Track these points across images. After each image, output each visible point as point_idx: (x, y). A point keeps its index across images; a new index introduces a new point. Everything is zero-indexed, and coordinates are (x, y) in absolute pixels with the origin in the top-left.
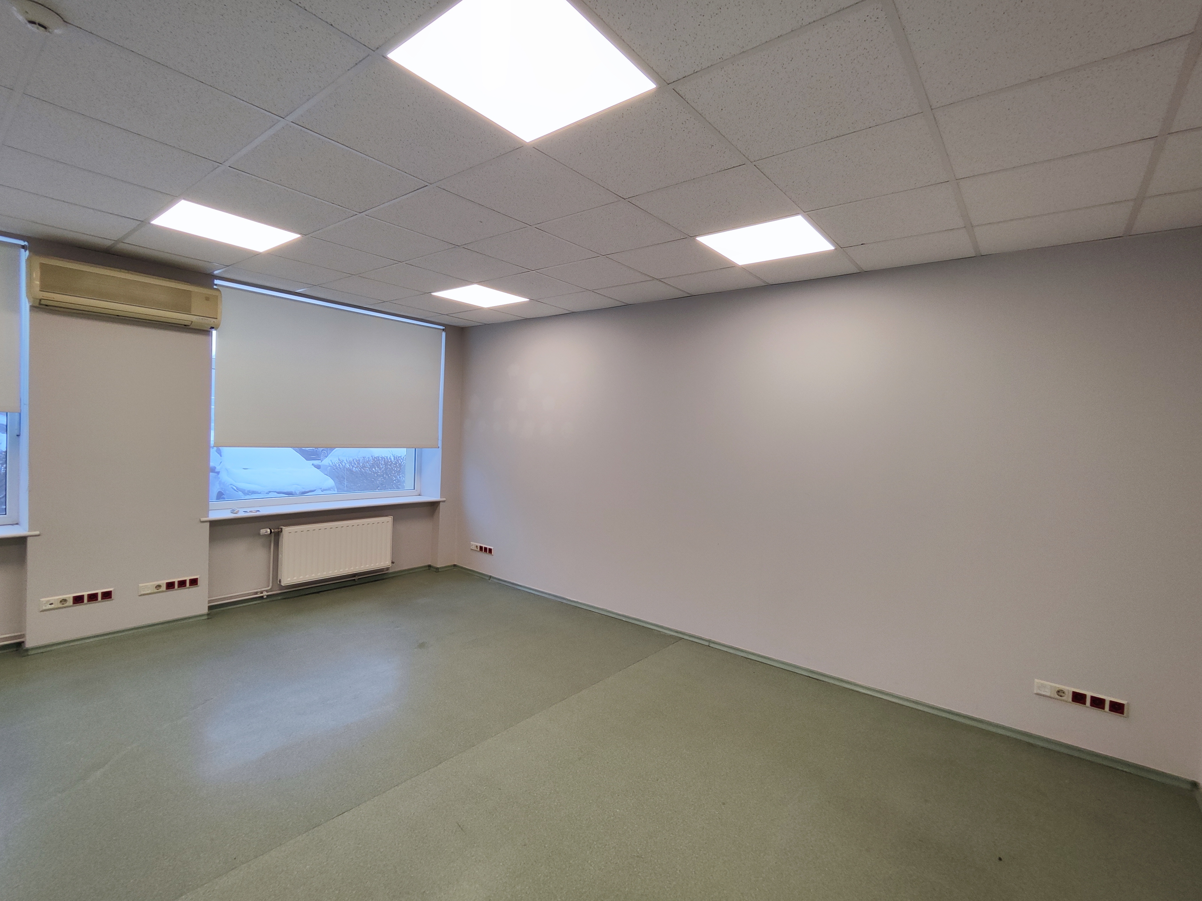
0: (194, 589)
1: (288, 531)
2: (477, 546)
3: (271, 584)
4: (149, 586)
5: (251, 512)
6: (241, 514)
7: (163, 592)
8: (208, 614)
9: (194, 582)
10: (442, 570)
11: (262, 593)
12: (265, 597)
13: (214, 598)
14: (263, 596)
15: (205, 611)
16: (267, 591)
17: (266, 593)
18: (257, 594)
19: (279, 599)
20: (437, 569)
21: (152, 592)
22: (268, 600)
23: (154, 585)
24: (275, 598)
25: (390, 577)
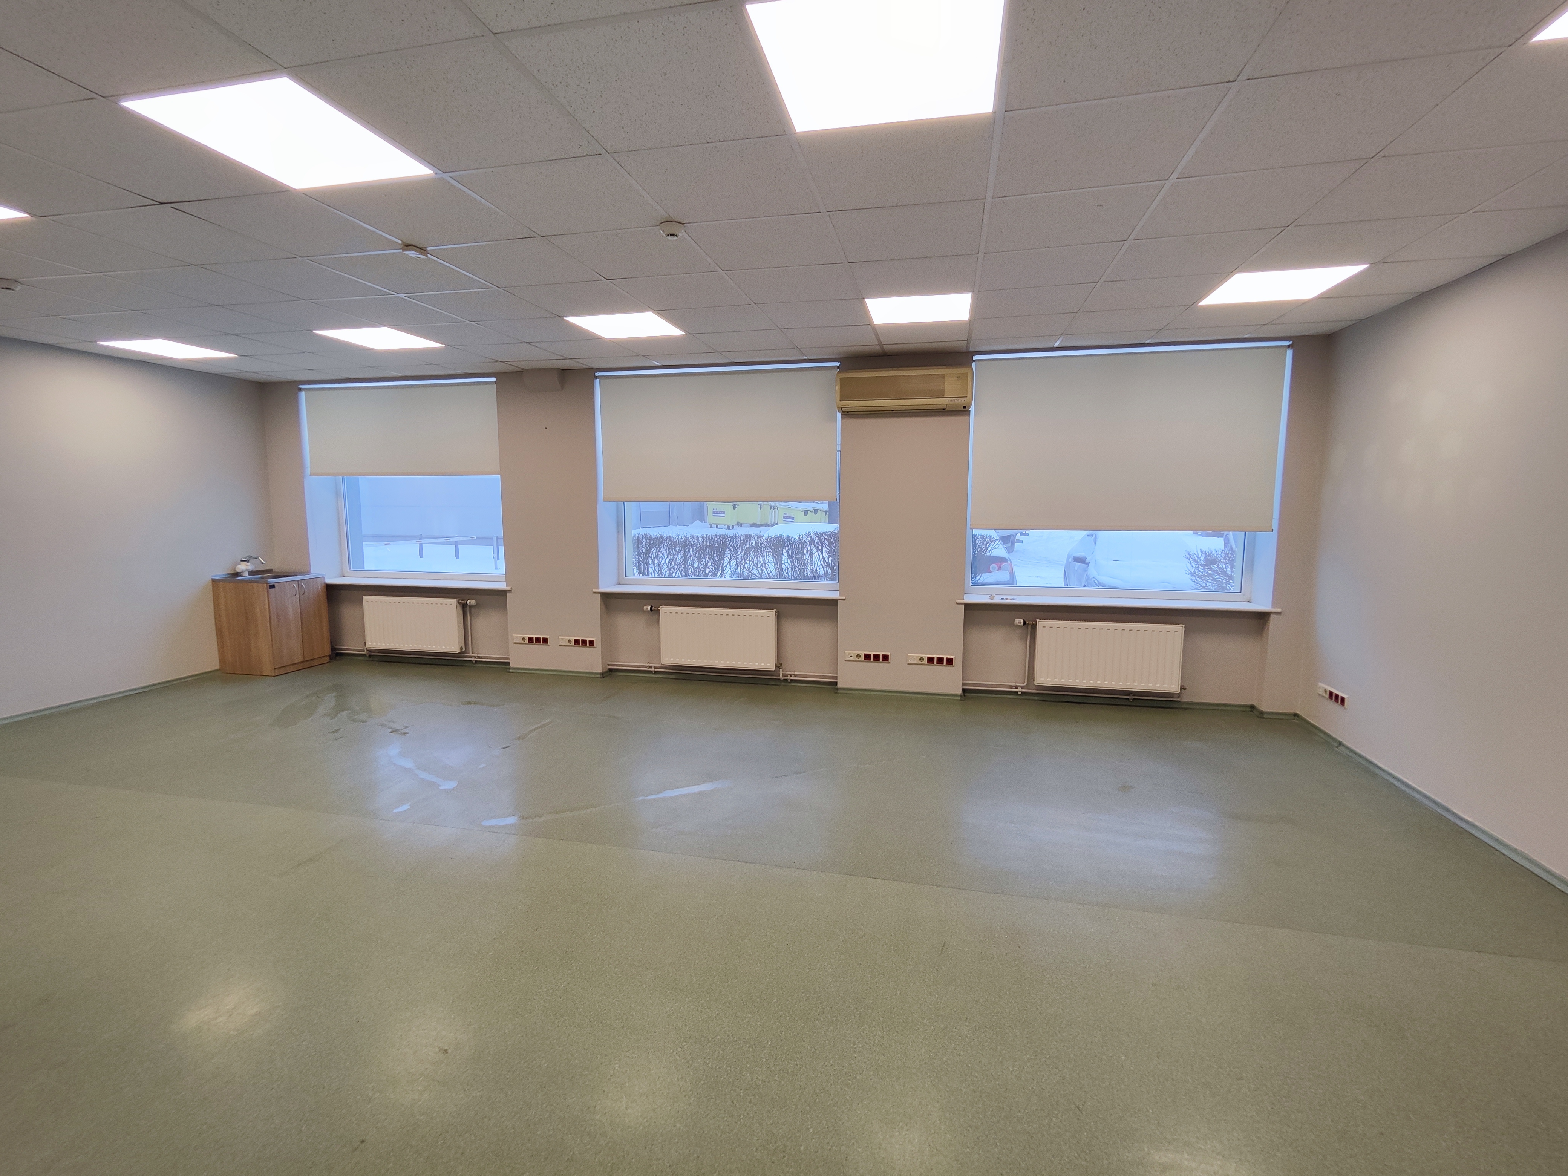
0: (949, 669)
1: (1043, 626)
2: (1326, 691)
3: (1026, 681)
4: (914, 656)
5: (1007, 599)
6: (997, 600)
7: (924, 665)
8: (961, 696)
9: (950, 661)
10: (1269, 716)
11: (1017, 688)
12: (1020, 693)
13: (970, 682)
14: (1017, 692)
15: (960, 692)
16: (1022, 687)
17: (1021, 689)
18: (1012, 688)
19: (1035, 700)
20: (1262, 713)
21: (917, 663)
22: (1024, 697)
23: (919, 656)
24: (1032, 698)
25: (1182, 708)
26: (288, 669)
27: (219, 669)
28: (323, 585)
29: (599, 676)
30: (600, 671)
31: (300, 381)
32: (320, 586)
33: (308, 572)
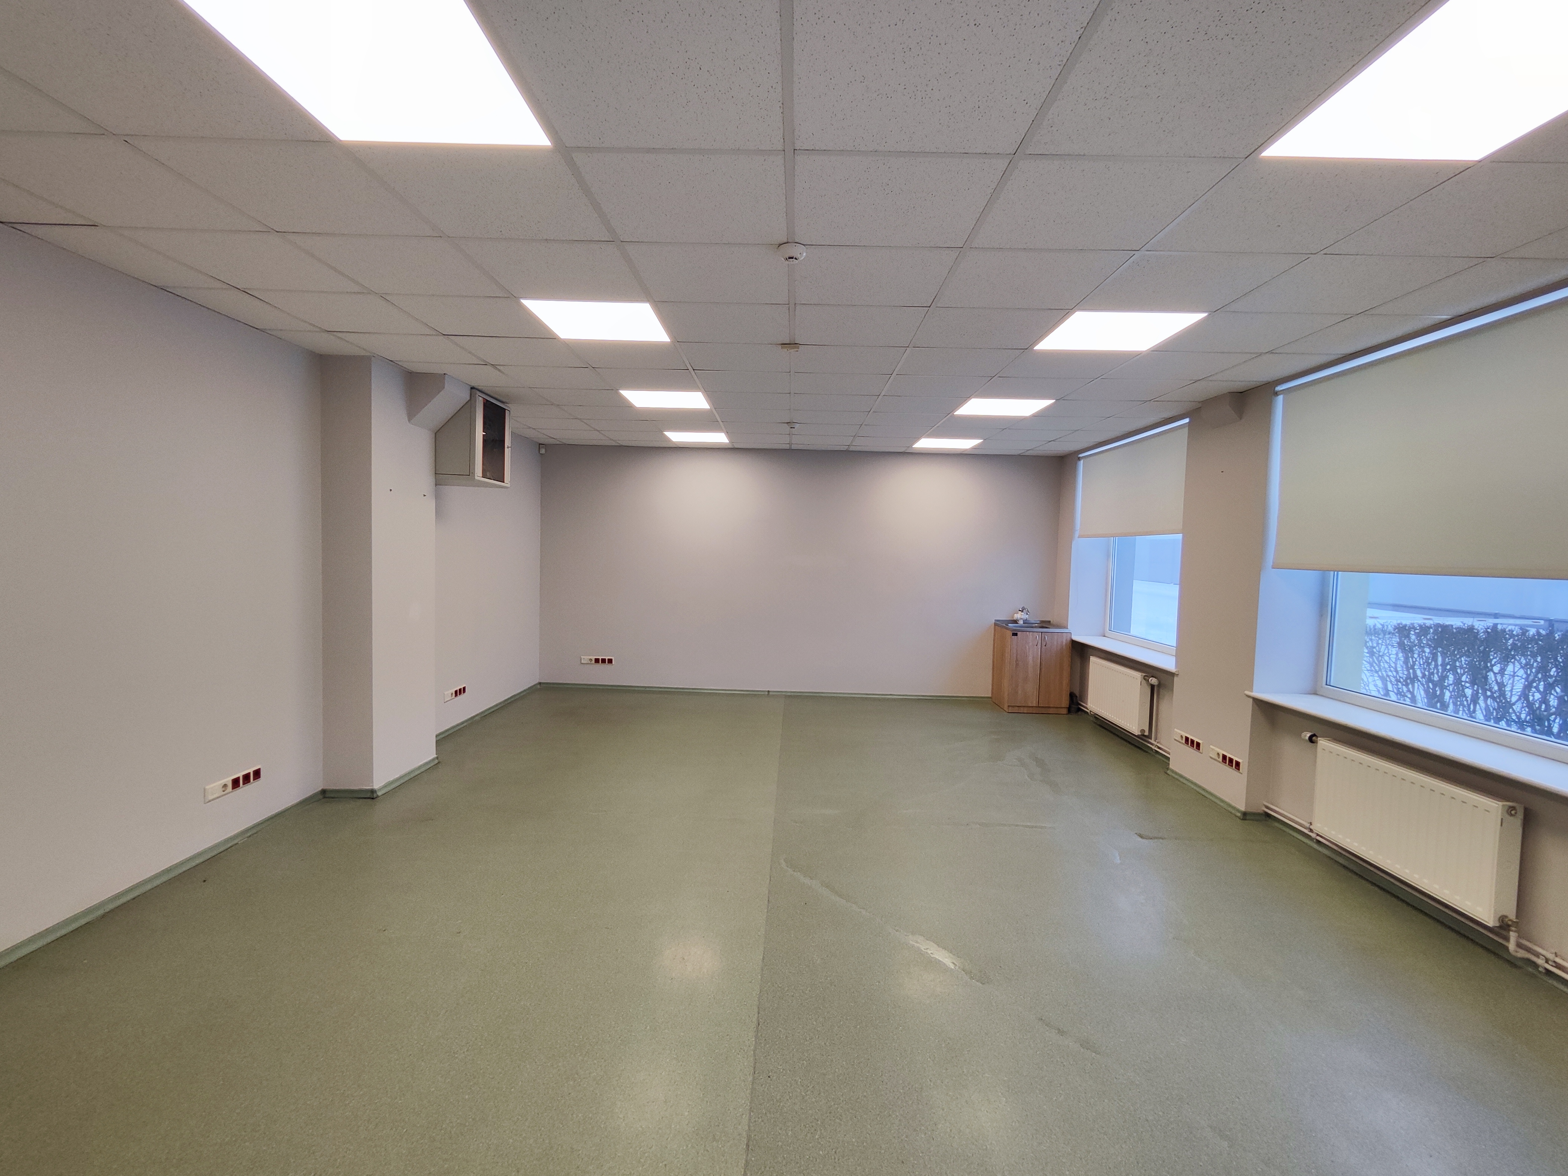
26: (1022, 710)
27: (991, 698)
28: (1069, 639)
29: (1239, 814)
30: (1243, 809)
31: (1079, 451)
32: (1065, 640)
33: (1066, 627)
